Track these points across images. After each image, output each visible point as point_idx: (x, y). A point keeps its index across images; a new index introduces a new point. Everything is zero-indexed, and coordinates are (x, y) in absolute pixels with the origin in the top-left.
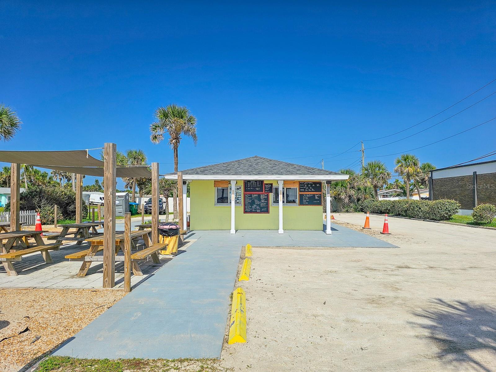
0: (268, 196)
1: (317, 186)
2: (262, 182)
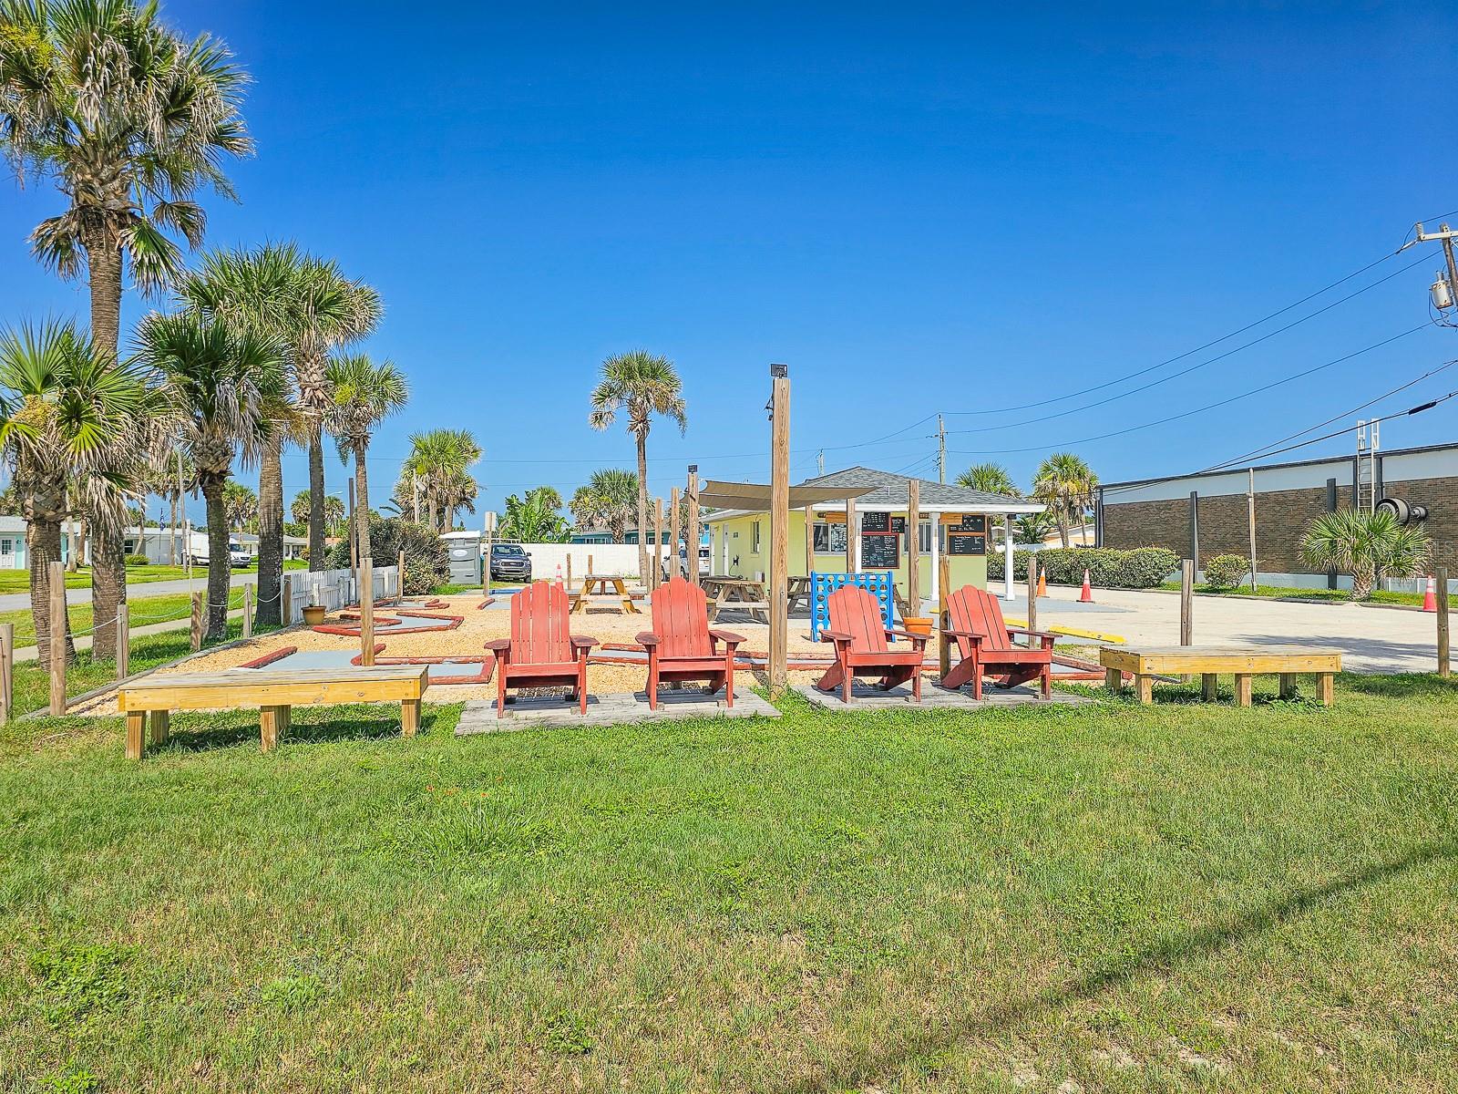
0: (897, 538)
1: (977, 521)
2: (887, 514)
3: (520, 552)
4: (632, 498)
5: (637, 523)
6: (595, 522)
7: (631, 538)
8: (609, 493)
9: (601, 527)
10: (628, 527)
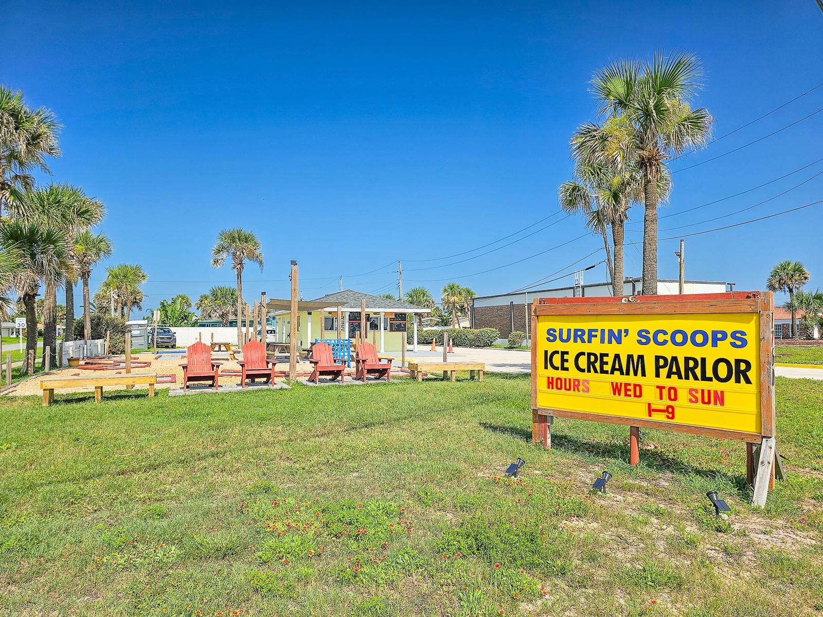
1: (402, 316)
3: (169, 331)
4: (234, 302)
5: (236, 315)
6: (212, 315)
7: (232, 324)
8: (220, 299)
9: (215, 318)
10: (231, 318)
